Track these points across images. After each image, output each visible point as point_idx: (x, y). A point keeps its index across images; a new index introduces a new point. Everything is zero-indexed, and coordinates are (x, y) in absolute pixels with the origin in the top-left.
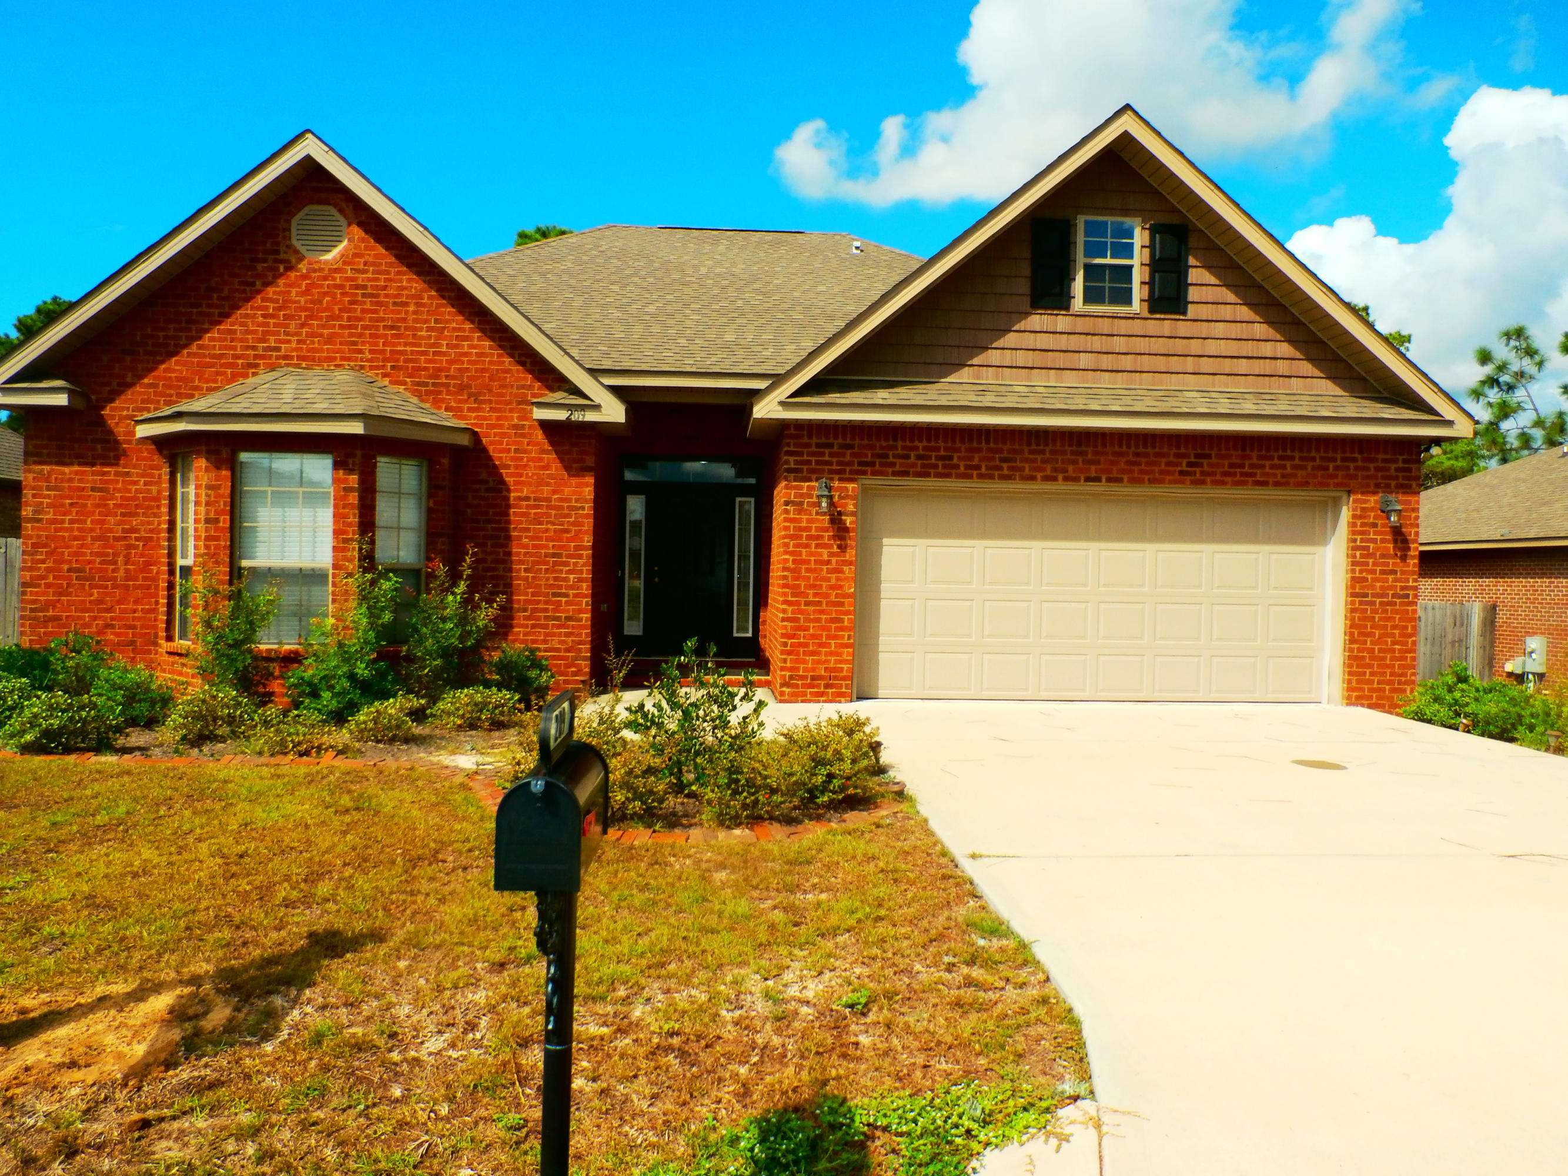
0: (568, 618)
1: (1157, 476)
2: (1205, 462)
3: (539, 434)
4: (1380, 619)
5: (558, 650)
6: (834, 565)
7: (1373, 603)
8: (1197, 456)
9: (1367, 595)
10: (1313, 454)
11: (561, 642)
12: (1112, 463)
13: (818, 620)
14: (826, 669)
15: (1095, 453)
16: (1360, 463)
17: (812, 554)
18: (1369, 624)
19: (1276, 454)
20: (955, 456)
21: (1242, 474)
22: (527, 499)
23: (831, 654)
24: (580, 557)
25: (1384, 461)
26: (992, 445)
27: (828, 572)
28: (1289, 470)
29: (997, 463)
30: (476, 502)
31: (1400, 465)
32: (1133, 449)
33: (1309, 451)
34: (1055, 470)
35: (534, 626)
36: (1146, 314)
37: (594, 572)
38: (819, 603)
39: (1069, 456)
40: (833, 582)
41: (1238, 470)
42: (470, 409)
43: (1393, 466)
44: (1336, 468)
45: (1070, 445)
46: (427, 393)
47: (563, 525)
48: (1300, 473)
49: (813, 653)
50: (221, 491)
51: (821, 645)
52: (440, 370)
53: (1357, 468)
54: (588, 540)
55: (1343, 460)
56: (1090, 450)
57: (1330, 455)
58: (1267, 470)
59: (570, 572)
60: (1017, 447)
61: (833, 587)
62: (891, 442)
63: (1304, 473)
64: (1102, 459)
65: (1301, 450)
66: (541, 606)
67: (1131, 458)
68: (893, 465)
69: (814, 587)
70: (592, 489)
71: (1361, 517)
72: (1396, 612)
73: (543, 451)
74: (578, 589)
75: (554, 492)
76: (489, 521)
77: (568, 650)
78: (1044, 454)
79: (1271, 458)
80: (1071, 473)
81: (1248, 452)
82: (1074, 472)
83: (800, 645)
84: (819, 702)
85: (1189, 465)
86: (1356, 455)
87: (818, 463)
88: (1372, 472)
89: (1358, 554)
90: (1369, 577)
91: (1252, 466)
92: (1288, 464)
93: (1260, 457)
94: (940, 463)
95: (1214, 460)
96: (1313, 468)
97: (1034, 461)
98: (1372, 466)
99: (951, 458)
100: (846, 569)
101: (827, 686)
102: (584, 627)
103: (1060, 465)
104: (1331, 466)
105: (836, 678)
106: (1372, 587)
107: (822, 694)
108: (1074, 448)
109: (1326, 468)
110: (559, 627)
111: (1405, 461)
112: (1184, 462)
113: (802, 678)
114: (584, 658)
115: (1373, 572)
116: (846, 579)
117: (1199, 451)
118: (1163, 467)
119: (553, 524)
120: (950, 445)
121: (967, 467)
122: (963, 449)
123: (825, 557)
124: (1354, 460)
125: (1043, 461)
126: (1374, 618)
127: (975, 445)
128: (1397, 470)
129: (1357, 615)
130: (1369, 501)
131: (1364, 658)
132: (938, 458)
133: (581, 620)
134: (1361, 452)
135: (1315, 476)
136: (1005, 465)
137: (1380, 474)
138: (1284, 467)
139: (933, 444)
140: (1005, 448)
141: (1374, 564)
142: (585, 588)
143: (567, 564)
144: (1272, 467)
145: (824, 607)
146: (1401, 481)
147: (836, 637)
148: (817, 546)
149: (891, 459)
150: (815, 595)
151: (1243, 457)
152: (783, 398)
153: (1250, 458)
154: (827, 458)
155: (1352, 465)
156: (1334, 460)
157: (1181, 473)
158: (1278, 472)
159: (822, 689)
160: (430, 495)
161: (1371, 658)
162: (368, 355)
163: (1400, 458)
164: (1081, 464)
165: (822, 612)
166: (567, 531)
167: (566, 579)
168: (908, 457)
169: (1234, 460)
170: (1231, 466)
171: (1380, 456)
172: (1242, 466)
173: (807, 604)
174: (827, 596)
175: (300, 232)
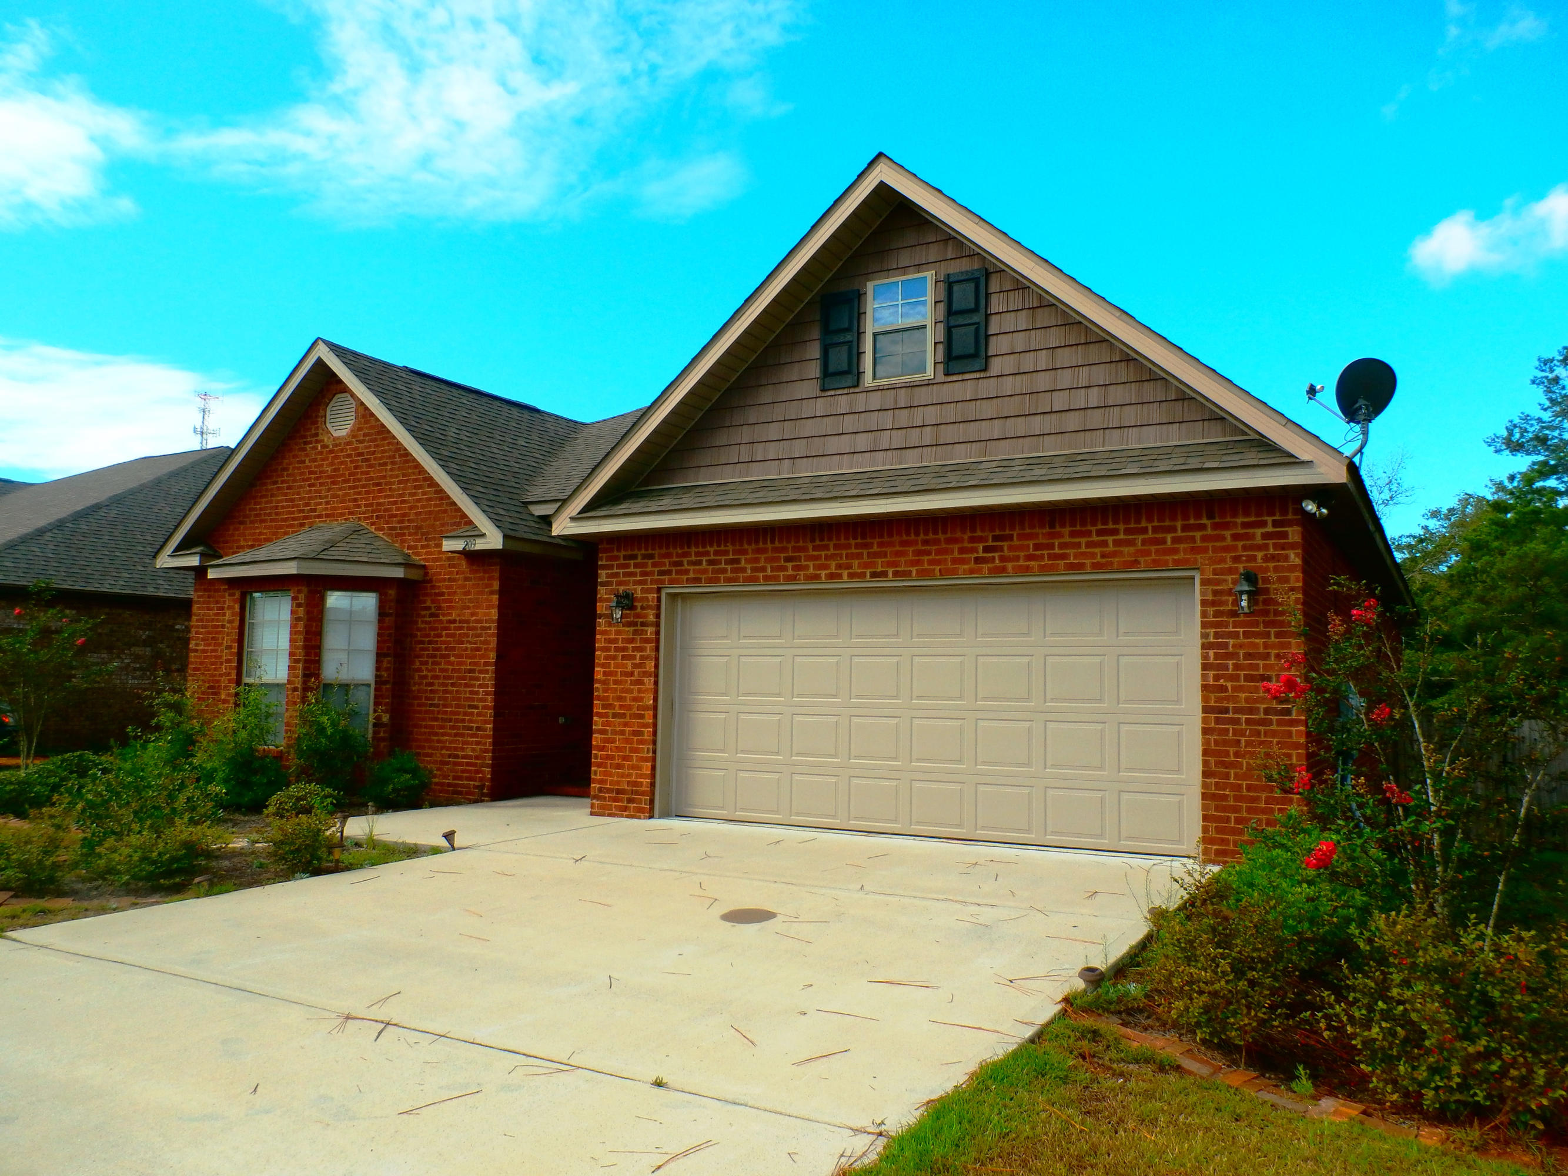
0: (478, 729)
1: (950, 565)
2: (1005, 544)
3: (464, 564)
4: (1248, 744)
5: (470, 757)
6: (636, 677)
7: (1236, 721)
8: (996, 538)
9: (1226, 710)
10: (1144, 524)
11: (473, 750)
12: (898, 554)
13: (622, 733)
14: (628, 782)
15: (880, 545)
16: (1209, 531)
17: (617, 666)
18: (1232, 750)
19: (1093, 529)
20: (743, 558)
21: (1051, 557)
22: (454, 622)
23: (633, 767)
24: (487, 672)
25: (1245, 525)
26: (777, 544)
27: (631, 684)
28: (1111, 548)
29: (782, 563)
30: (423, 626)
31: (1270, 529)
32: (922, 536)
33: (1138, 521)
34: (839, 566)
35: (456, 735)
36: (941, 378)
37: (496, 686)
38: (623, 716)
39: (854, 551)
40: (635, 694)
41: (1045, 552)
42: (423, 547)
43: (1259, 532)
44: (1175, 540)
45: (855, 538)
46: (397, 535)
47: (475, 644)
48: (1126, 550)
49: (619, 766)
50: (234, 625)
51: (625, 758)
52: (404, 515)
53: (1204, 539)
54: (492, 657)
55: (1185, 528)
56: (875, 541)
57: (1167, 523)
58: (1083, 549)
59: (480, 686)
60: (801, 544)
61: (635, 699)
62: (686, 549)
63: (1132, 549)
64: (889, 550)
65: (1127, 521)
66: (461, 717)
67: (920, 547)
68: (687, 572)
69: (620, 699)
70: (496, 610)
71: (1213, 603)
72: (1274, 734)
73: (466, 579)
74: (485, 701)
75: (472, 615)
76: (430, 642)
77: (477, 758)
78: (828, 550)
79: (1089, 534)
80: (856, 569)
81: (1058, 529)
82: (859, 567)
83: (608, 757)
84: (622, 816)
85: (986, 549)
86: (1205, 521)
87: (625, 575)
88: (1229, 541)
89: (1211, 653)
90: (1229, 685)
91: (1062, 546)
92: (1110, 539)
93: (1073, 534)
94: (729, 567)
95: (1016, 542)
96: (1144, 543)
97: (818, 558)
98: (1227, 534)
99: (738, 561)
100: (646, 680)
101: (630, 801)
102: (487, 736)
103: (844, 561)
104: (1169, 537)
105: (637, 793)
106: (1235, 699)
107: (625, 809)
108: (859, 541)
109: (1163, 541)
110: (472, 736)
111: (1275, 524)
112: (981, 546)
113: (609, 791)
114: (487, 766)
115: (1234, 678)
116: (646, 690)
117: (997, 533)
118: (956, 554)
119: (471, 643)
120: (738, 547)
121: (754, 570)
122: (750, 551)
123: (629, 669)
124: (1203, 527)
125: (827, 558)
126: (1239, 741)
127: (761, 545)
128: (1266, 536)
129: (1212, 738)
130: (1225, 581)
131: (1225, 797)
132: (727, 562)
133: (485, 730)
134: (1210, 516)
135: (1148, 553)
136: (790, 565)
137: (1240, 544)
138: (1105, 544)
139: (722, 548)
140: (789, 546)
141: (1237, 667)
142: (490, 701)
143: (477, 679)
144: (1089, 545)
145: (628, 719)
146: (1271, 551)
147: (636, 750)
148: (624, 658)
149: (686, 567)
150: (621, 707)
151: (1052, 536)
152: (574, 514)
153: (1060, 535)
154: (632, 569)
155: (1198, 535)
156: (1173, 529)
157: (977, 560)
158: (1097, 550)
159: (625, 804)
160: (380, 621)
161: (1236, 799)
162: (363, 509)
163: (1269, 519)
164: (865, 559)
165: (626, 724)
166: (478, 649)
167: (477, 693)
168: (700, 563)
169: (1041, 540)
170: (1037, 547)
171: (1240, 520)
172: (1051, 546)
173: (615, 716)
174: (629, 708)
175: (332, 413)
